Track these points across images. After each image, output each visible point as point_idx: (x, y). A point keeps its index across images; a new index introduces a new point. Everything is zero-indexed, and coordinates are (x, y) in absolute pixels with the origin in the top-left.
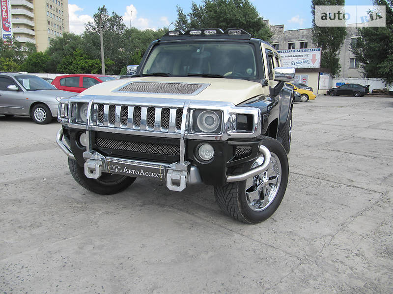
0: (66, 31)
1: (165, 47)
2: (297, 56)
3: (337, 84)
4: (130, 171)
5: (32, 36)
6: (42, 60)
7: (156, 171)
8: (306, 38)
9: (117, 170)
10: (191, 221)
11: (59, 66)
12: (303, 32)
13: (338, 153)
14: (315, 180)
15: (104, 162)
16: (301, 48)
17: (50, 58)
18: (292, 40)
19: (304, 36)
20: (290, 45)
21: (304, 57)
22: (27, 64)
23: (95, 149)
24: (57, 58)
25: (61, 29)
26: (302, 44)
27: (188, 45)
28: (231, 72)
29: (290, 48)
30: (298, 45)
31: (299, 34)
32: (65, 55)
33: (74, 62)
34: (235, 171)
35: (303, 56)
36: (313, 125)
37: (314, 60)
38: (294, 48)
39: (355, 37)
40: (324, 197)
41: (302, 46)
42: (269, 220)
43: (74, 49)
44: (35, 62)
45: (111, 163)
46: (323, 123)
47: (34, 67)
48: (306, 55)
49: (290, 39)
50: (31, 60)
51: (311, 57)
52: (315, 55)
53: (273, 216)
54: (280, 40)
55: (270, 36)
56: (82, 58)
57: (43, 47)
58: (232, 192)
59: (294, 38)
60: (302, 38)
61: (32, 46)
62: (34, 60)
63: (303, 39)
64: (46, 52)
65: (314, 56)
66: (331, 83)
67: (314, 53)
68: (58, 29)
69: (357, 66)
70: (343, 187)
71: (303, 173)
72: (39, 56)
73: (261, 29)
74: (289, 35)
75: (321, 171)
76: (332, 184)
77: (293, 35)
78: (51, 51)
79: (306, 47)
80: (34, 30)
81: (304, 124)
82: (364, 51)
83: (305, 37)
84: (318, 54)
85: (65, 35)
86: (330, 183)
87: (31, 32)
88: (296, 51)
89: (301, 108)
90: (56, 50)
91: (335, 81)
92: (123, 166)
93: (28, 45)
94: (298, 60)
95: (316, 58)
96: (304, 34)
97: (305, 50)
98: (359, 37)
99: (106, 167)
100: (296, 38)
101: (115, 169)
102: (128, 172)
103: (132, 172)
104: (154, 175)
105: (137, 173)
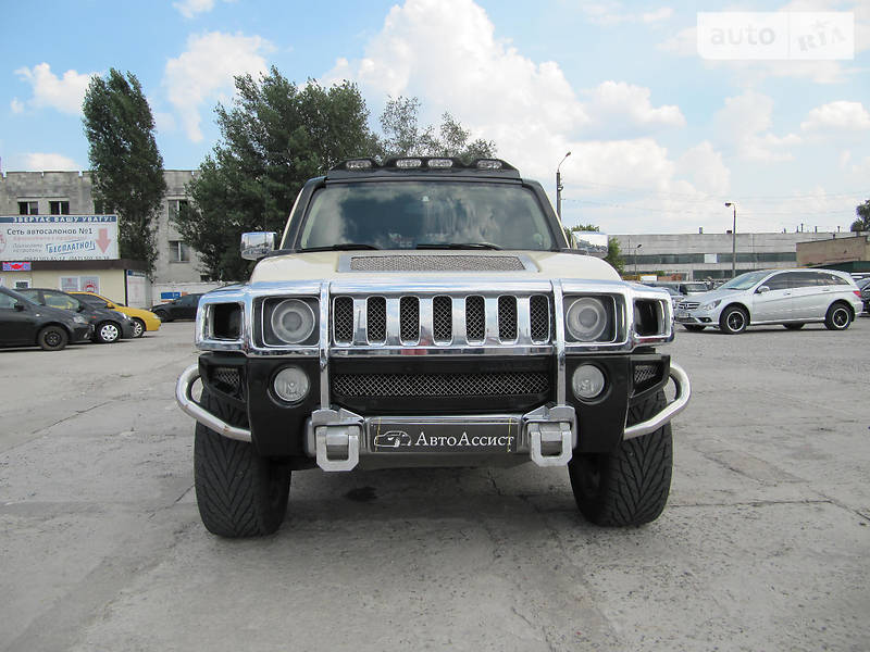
2: (59, 232)
3: (164, 296)
8: (66, 192)
12: (56, 179)
18: (28, 195)
19: (60, 187)
20: (22, 205)
21: (78, 235)
23: (336, 401)
26: (54, 205)
29: (24, 212)
30: (44, 207)
31: (45, 183)
35: (74, 232)
37: (103, 243)
39: (174, 198)
41: (55, 210)
48: (81, 231)
49: (23, 192)
51: (94, 236)
52: (106, 230)
59: (32, 191)
60: (55, 191)
63: (56, 195)
65: (103, 233)
66: (149, 293)
67: (102, 225)
69: (185, 259)
74: (18, 183)
77: (28, 184)
82: (201, 227)
83: (61, 190)
84: (112, 229)
88: (57, 219)
91: (158, 290)
94: (62, 243)
95: (109, 238)
96: (57, 183)
97: (80, 220)
98: (183, 198)
99: (369, 439)
100: (39, 191)
101: (393, 442)
102: (429, 442)
103: (439, 441)
104: (493, 441)
105: (452, 441)
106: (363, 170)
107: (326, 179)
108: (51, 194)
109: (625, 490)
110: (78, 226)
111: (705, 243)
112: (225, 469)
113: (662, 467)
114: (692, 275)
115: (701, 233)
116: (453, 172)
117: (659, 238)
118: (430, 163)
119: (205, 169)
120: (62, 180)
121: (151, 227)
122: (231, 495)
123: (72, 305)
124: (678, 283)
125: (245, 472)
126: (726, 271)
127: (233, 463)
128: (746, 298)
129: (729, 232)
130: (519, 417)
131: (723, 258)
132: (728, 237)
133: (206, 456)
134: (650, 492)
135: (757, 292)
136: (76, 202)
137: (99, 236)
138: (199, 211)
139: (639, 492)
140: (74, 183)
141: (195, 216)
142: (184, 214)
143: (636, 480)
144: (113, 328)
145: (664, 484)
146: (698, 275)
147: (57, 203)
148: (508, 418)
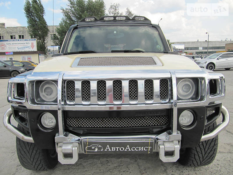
8: (23, 32)
18: (12, 34)
21: (26, 44)
23: (67, 130)
30: (17, 37)
31: (17, 30)
37: (33, 46)
38: (15, 38)
39: (52, 34)
41: (20, 38)
45: (90, 143)
51: (30, 45)
59: (14, 32)
60: (20, 32)
65: (32, 44)
67: (32, 42)
74: (10, 30)
77: (13, 30)
79: (23, 38)
83: (21, 32)
95: (34, 45)
96: (20, 30)
97: (26, 40)
98: (54, 33)
99: (83, 148)
100: (16, 32)
101: (94, 149)
102: (111, 149)
103: (116, 149)
104: (141, 149)
105: (122, 149)
106: (91, 22)
107: (77, 25)
108: (19, 33)
109: (197, 157)
110: (25, 42)
111: (199, 44)
112: (28, 150)
113: (214, 149)
114: (195, 53)
115: (198, 41)
116: (126, 21)
117: (186, 43)
118: (117, 18)
119: (61, 25)
120: (21, 29)
121: (45, 42)
122: (32, 160)
123: (21, 65)
124: (192, 56)
125: (37, 151)
126: (205, 52)
127: (31, 148)
128: (214, 61)
129: (206, 41)
130: (154, 136)
131: (204, 48)
132: (206, 42)
133: (20, 144)
134: (208, 158)
135: (218, 59)
136: (25, 35)
137: (31, 45)
138: (59, 37)
139: (203, 158)
140: (25, 30)
141: (58, 39)
142: (55, 38)
143: (202, 154)
145: (214, 155)
146: (197, 53)
147: (21, 35)
148: (149, 138)
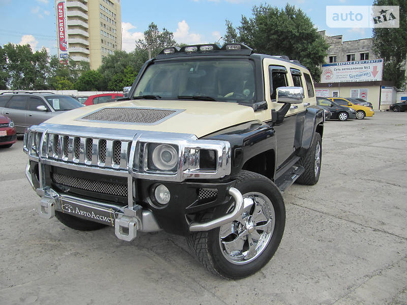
0: (118, 48)
1: (162, 66)
2: (355, 69)
3: (403, 98)
4: (82, 213)
5: (87, 55)
6: (95, 78)
7: (107, 215)
8: (368, 48)
9: (70, 211)
10: (164, 270)
11: (110, 83)
12: (364, 43)
13: (377, 185)
14: (336, 221)
15: (57, 200)
16: (348, 61)
17: (102, 76)
18: (351, 51)
19: (365, 46)
20: (349, 57)
22: (80, 82)
24: (108, 76)
25: (114, 47)
26: (362, 55)
27: (184, 63)
28: (232, 94)
29: (349, 60)
30: (357, 56)
31: (359, 45)
32: (116, 73)
33: (125, 79)
34: (204, 218)
35: (362, 68)
36: (361, 147)
37: (375, 73)
38: (353, 59)
40: (339, 246)
41: (362, 58)
42: (258, 275)
43: (125, 66)
44: (87, 80)
45: (64, 202)
46: (375, 144)
47: (86, 85)
48: (365, 68)
49: (349, 50)
50: (84, 78)
51: (371, 69)
52: (376, 66)
53: (263, 270)
54: (338, 51)
55: (326, 48)
56: (132, 75)
57: (96, 65)
58: (200, 242)
59: (353, 50)
60: (363, 48)
61: (86, 65)
62: (87, 78)
63: (364, 50)
64: (98, 70)
65: (375, 68)
66: (395, 97)
67: (375, 64)
68: (111, 47)
70: (369, 231)
71: (325, 210)
72: (91, 74)
73: (314, 41)
74: (348, 46)
75: (347, 209)
76: (357, 226)
77: (352, 46)
78: (103, 69)
79: (367, 58)
80: (88, 49)
81: (351, 145)
83: (365, 48)
84: (380, 66)
85: (117, 53)
86: (353, 225)
87: (86, 51)
88: (355, 63)
89: (353, 126)
90: (108, 68)
91: (400, 95)
92: (75, 206)
93: (83, 63)
94: (357, 73)
95: (378, 70)
96: (364, 45)
97: (365, 62)
100: (356, 49)
104: (105, 219)
105: (89, 215)
107: (154, 60)
108: (361, 49)
120: (366, 43)
137: (373, 70)
144: (345, 114)
147: (364, 54)
148: (110, 208)
